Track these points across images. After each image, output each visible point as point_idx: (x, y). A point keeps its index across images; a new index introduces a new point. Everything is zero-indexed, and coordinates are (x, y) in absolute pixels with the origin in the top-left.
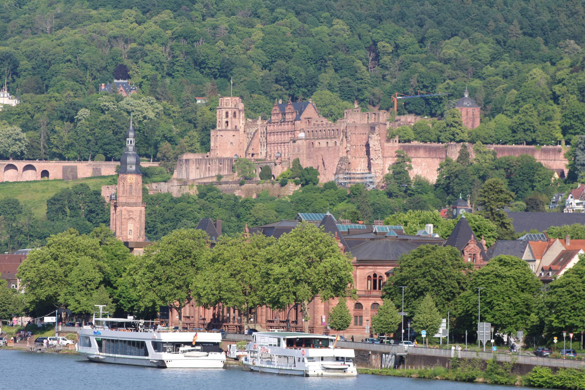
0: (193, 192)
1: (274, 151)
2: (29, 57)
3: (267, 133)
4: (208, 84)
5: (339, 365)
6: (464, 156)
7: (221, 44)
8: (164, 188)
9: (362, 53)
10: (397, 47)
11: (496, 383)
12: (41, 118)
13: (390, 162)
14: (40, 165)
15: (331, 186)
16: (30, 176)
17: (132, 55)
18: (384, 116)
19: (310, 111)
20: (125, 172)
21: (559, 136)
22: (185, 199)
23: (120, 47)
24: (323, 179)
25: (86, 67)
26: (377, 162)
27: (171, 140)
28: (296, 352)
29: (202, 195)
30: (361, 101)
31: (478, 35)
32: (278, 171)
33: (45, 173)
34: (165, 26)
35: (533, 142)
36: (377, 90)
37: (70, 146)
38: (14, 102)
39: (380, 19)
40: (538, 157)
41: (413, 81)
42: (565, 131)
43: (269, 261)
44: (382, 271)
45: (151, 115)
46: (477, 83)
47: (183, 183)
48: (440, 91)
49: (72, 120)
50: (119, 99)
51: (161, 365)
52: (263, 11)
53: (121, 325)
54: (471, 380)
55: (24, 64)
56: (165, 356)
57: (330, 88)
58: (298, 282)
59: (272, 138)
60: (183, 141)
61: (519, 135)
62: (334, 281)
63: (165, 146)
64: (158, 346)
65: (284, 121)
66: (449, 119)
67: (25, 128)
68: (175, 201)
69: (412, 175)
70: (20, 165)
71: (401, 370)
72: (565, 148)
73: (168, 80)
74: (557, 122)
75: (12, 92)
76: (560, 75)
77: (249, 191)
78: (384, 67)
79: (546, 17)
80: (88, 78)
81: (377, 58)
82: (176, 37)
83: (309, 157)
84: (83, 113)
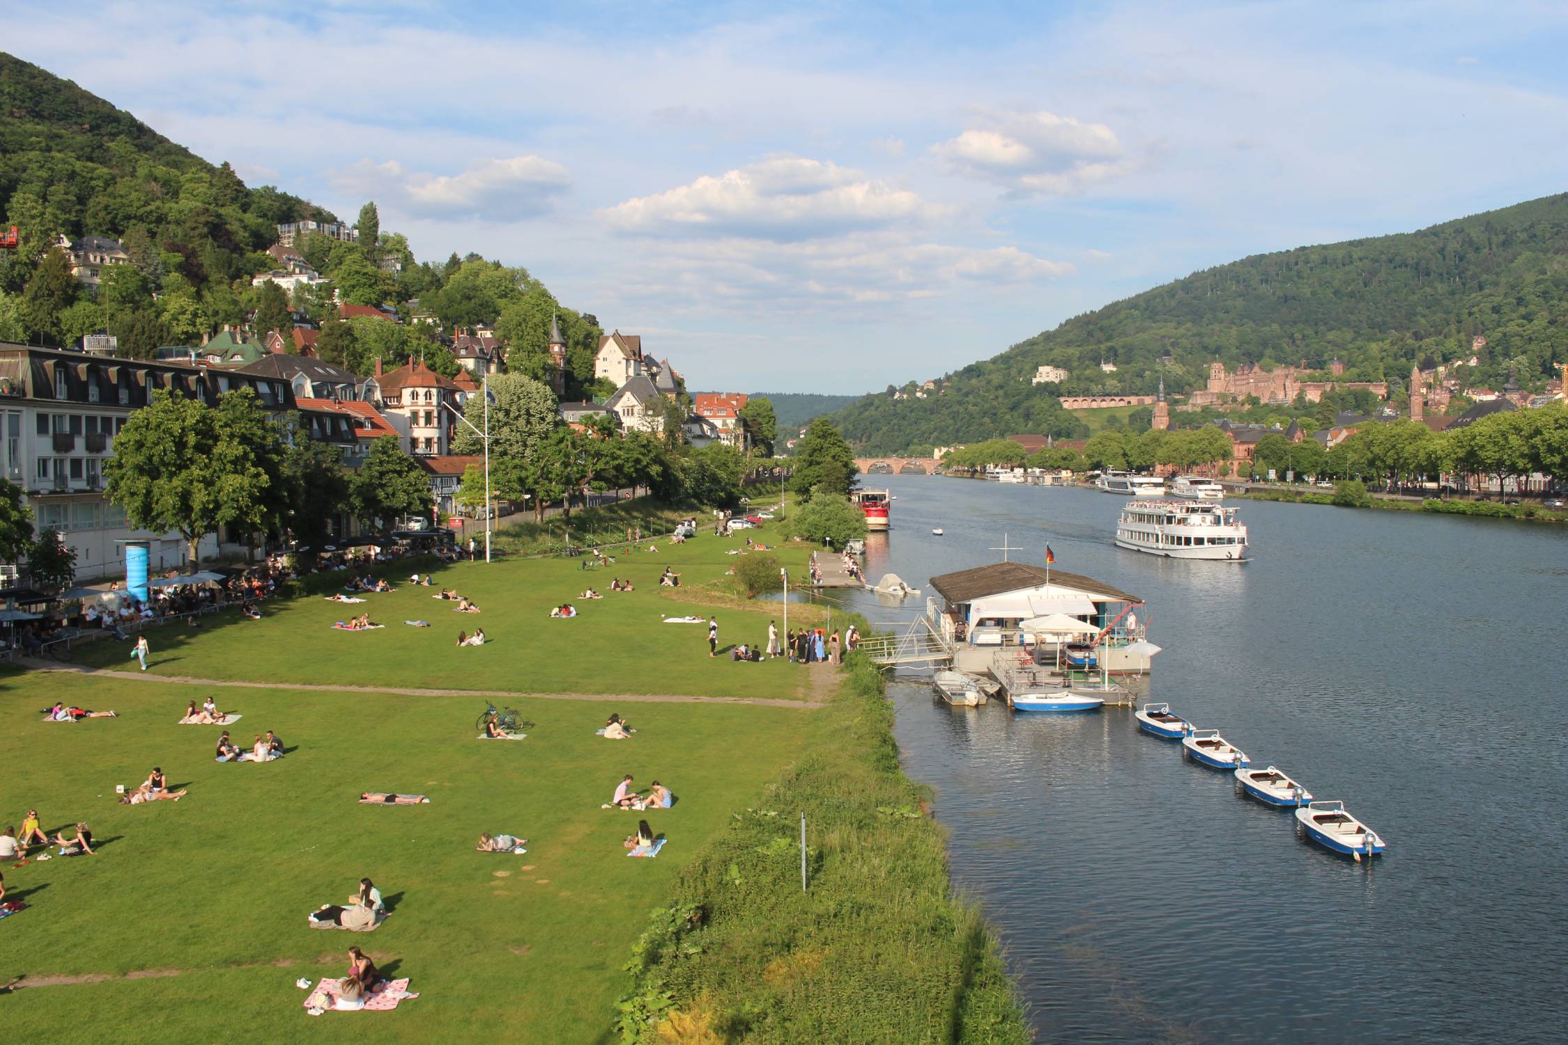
0: (1199, 410)
1: (1238, 389)
2: (1123, 347)
3: (1235, 380)
4: (1209, 357)
5: (1213, 493)
6: (1333, 388)
7: (1216, 338)
8: (1185, 408)
9: (1286, 340)
10: (1304, 336)
11: (1288, 501)
12: (1127, 376)
13: (1296, 393)
14: (1127, 399)
15: (1266, 405)
16: (1122, 404)
17: (1173, 345)
18: (1292, 370)
19: (1256, 369)
20: (1158, 400)
21: (1382, 378)
22: (1194, 413)
23: (1166, 341)
24: (1262, 402)
25: (1149, 351)
26: (1289, 392)
27: (1190, 385)
28: (1194, 487)
29: (1203, 411)
30: (1286, 363)
31: (1345, 329)
32: (1240, 399)
33: (1129, 402)
34: (1188, 330)
35: (1369, 381)
36: (1294, 358)
37: (1140, 390)
38: (1115, 369)
39: (1295, 323)
40: (1372, 389)
41: (1312, 353)
42: (1385, 375)
43: (1191, 443)
44: (1252, 446)
45: (1181, 373)
46: (1344, 353)
47: (1194, 405)
48: (1326, 357)
49: (1142, 377)
50: (1165, 366)
51: (1133, 494)
52: (1237, 321)
53: (1118, 475)
54: (1277, 500)
55: (1120, 351)
56: (1135, 489)
57: (1270, 357)
58: (1204, 453)
59: (1238, 383)
60: (1196, 385)
61: (1362, 378)
62: (1222, 452)
63: (1187, 388)
64: (1133, 484)
65: (1243, 374)
66: (1326, 371)
67: (1120, 381)
68: (1189, 414)
69: (1307, 399)
70: (1117, 399)
71: (1248, 495)
72: (1384, 383)
73: (1190, 356)
74: (1381, 370)
75: (1115, 364)
76: (1385, 347)
77: (1226, 409)
78: (1297, 346)
79: (1379, 319)
80: (1151, 357)
81: (1294, 342)
82: (1194, 335)
83: (1256, 391)
84: (1148, 373)
